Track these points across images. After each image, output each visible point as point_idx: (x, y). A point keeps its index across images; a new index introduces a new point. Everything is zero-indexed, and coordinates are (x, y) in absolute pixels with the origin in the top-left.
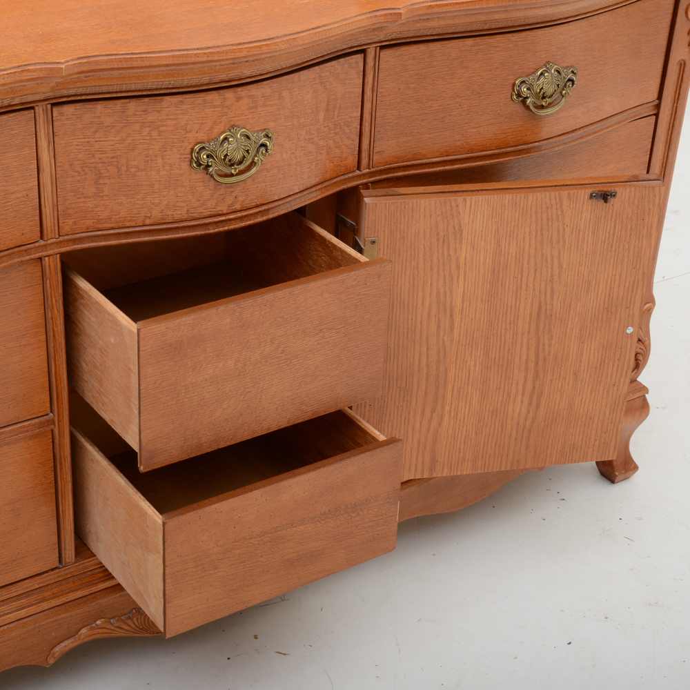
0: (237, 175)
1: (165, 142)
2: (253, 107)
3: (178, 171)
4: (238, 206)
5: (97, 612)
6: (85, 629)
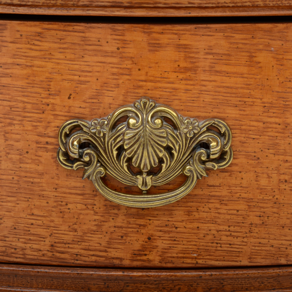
0: (149, 192)
1: (11, 107)
2: (186, 70)
3: (33, 166)
4: (154, 258)
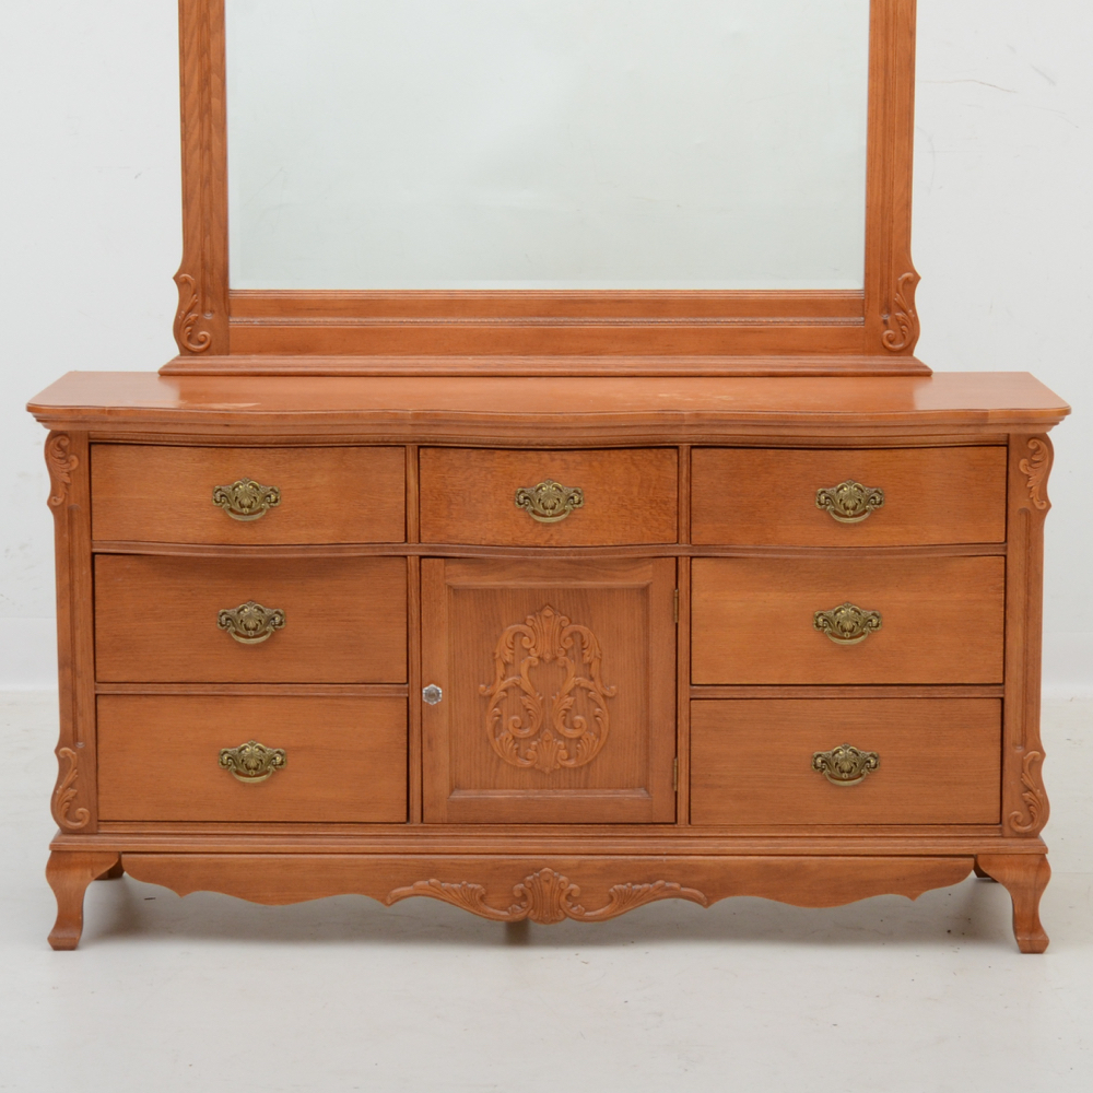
1: (496, 483)
2: (565, 468)
3: (505, 507)
4: (553, 543)
5: (431, 871)
6: (419, 883)
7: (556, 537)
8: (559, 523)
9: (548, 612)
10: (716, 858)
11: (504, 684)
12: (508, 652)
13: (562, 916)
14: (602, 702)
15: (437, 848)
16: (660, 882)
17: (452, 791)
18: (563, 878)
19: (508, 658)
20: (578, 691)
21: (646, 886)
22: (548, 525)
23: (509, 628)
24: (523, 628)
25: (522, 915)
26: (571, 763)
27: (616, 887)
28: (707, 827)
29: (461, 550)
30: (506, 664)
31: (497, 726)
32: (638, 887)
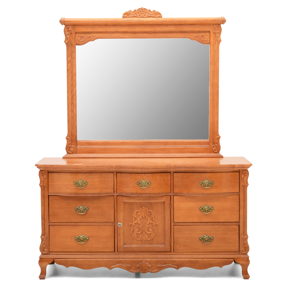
1: (133, 180)
2: (147, 177)
3: (134, 185)
5: (119, 262)
6: (117, 265)
7: (145, 191)
8: (146, 188)
9: (144, 207)
10: (179, 259)
11: (135, 222)
12: (135, 216)
13: (147, 271)
14: (155, 226)
15: (121, 257)
16: (168, 264)
17: (124, 245)
18: (147, 263)
19: (135, 217)
20: (150, 224)
21: (165, 265)
22: (144, 189)
23: (136, 210)
24: (138, 210)
25: (139, 271)
26: (149, 239)
27: (158, 265)
28: (177, 252)
29: (125, 194)
30: (135, 218)
31: (133, 231)
32: (163, 265)
